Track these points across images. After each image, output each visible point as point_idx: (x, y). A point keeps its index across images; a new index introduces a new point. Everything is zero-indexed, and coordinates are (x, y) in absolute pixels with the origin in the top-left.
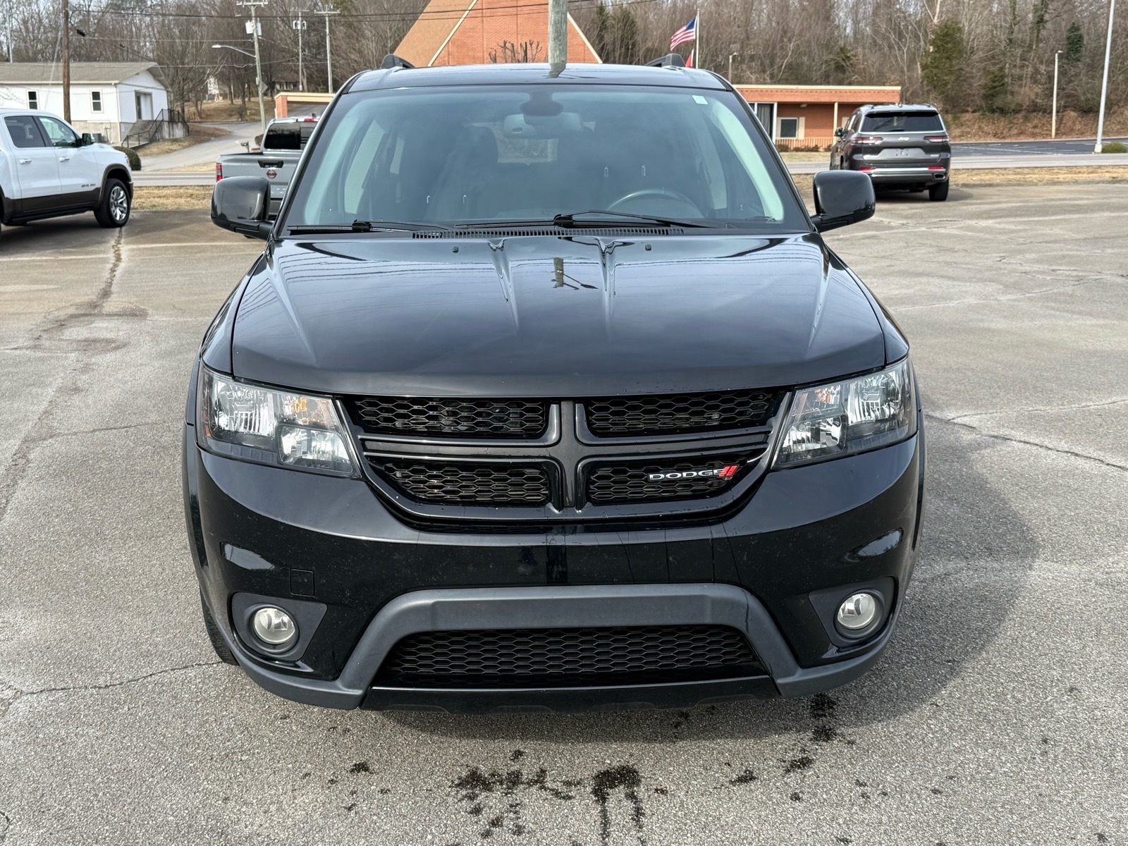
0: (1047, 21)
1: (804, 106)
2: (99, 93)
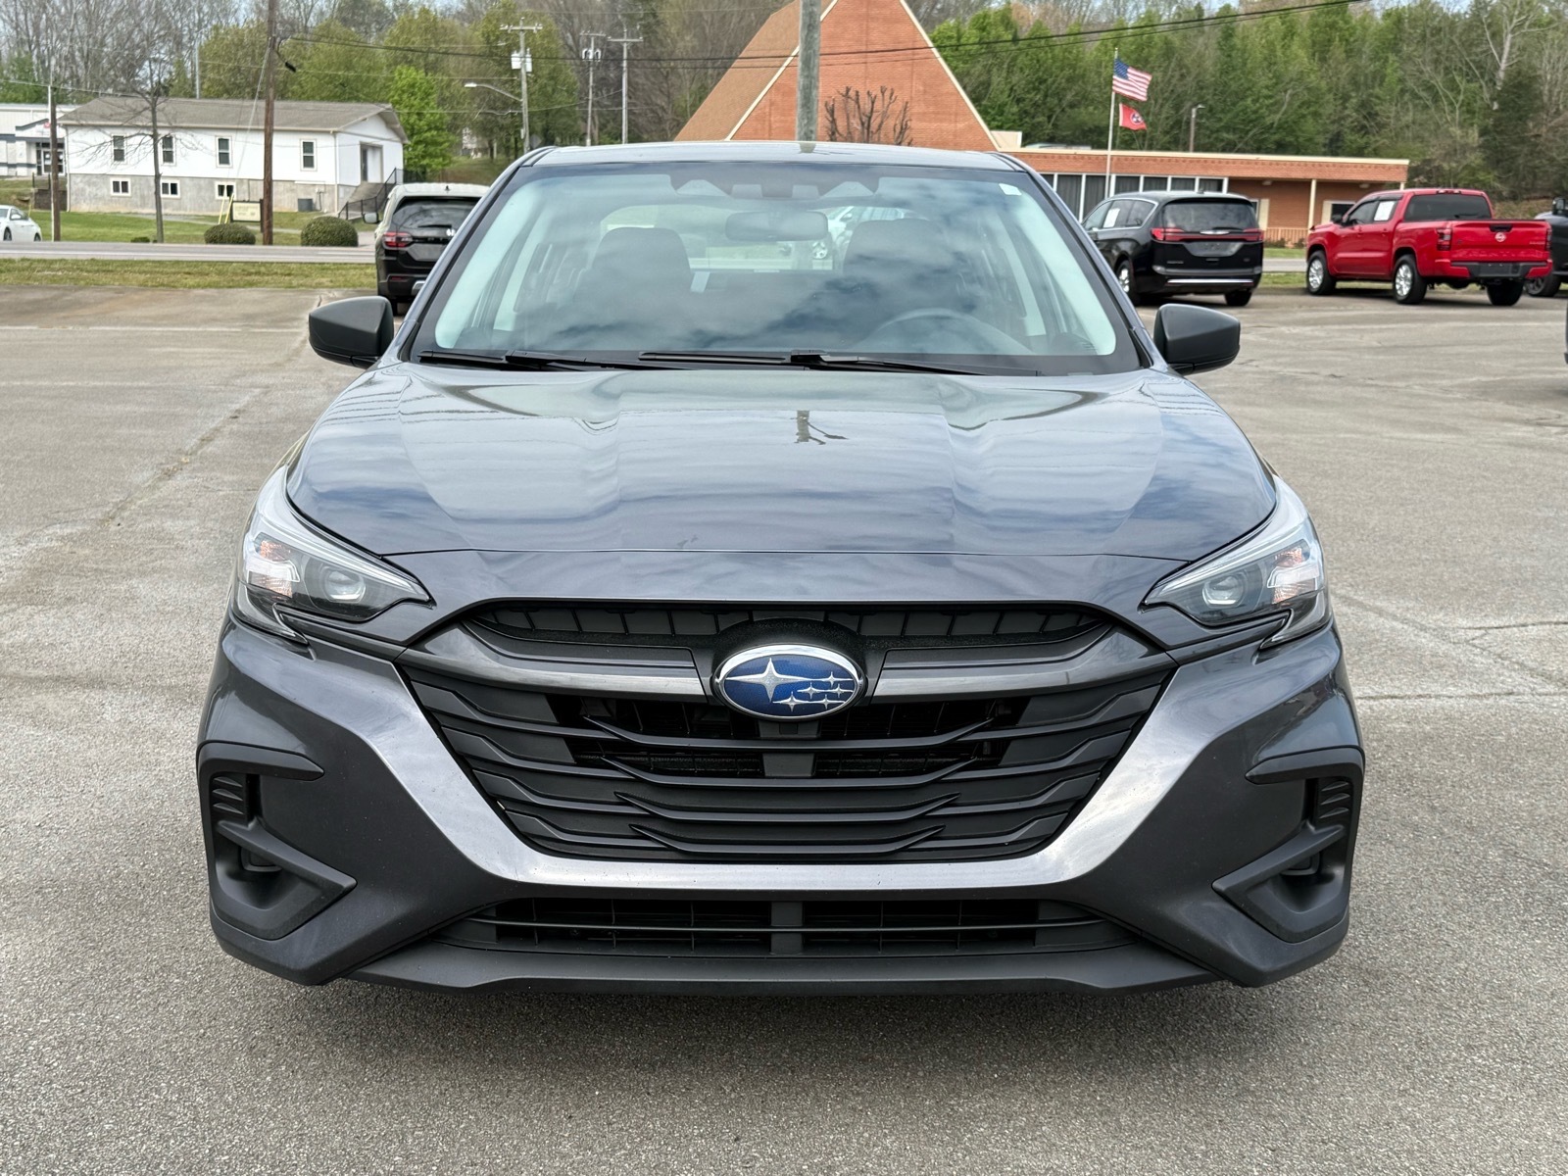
1: (1268, 183)
2: (311, 144)
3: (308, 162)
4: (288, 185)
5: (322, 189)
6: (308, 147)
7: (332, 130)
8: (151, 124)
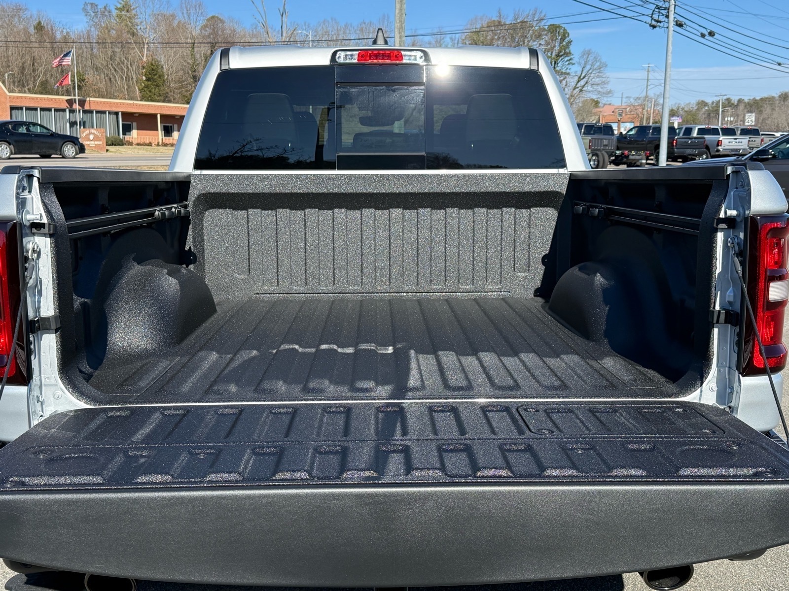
1: (137, 115)
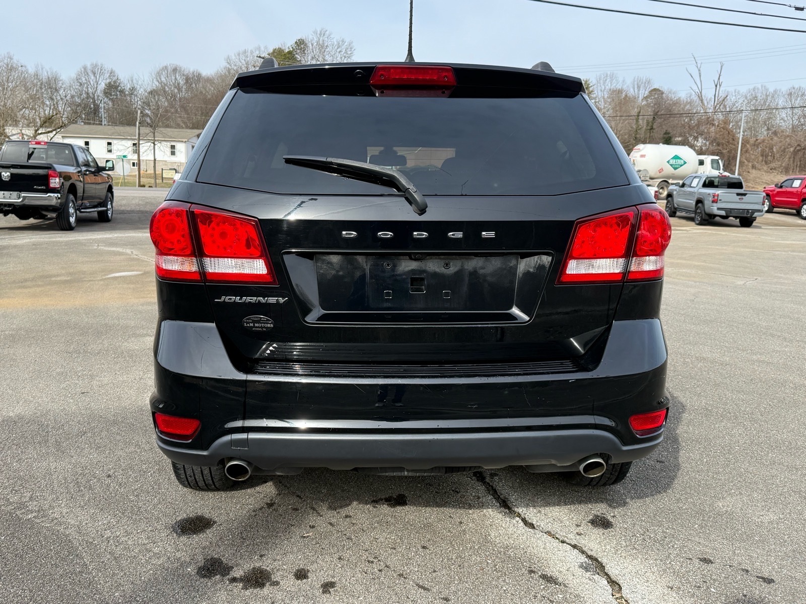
0: (654, 129)
2: (174, 146)
3: (173, 153)
4: (164, 162)
5: (179, 164)
6: (173, 147)
7: (184, 140)
8: (153, 139)
